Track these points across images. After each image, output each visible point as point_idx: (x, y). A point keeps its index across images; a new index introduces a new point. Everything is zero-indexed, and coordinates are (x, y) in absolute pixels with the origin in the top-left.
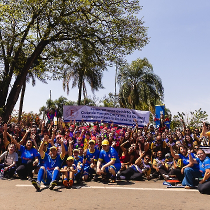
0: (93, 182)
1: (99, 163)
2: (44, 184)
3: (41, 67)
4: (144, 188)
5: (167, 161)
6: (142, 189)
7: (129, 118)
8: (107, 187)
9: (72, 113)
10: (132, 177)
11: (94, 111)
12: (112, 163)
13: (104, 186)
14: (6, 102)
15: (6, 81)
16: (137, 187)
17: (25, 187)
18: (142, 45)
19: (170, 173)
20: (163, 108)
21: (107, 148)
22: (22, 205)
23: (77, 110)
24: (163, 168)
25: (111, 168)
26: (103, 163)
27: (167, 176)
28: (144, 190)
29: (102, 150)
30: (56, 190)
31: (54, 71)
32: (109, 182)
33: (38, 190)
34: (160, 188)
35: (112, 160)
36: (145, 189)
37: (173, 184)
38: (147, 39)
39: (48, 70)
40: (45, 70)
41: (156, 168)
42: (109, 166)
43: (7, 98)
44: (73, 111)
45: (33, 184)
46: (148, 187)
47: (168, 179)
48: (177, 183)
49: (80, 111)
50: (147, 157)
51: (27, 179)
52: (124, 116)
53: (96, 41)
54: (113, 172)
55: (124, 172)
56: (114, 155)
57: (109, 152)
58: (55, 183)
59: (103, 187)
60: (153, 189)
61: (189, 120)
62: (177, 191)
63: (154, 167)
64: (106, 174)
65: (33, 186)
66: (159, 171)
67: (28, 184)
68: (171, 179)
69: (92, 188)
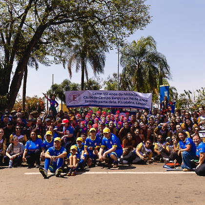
0: (97, 168)
1: (101, 150)
2: (51, 172)
3: (42, 50)
4: (144, 171)
5: (167, 145)
6: (143, 173)
7: (131, 101)
8: (109, 173)
9: (74, 98)
10: (134, 161)
12: (114, 149)
13: (107, 171)
14: (9, 90)
15: (7, 68)
16: (139, 171)
17: (33, 175)
18: (144, 25)
19: (170, 156)
20: (167, 88)
21: (108, 136)
22: (31, 192)
23: (79, 95)
24: (164, 151)
25: (112, 155)
26: (105, 149)
27: (168, 159)
28: (144, 174)
29: (104, 138)
30: (62, 177)
31: (55, 54)
32: (112, 167)
33: (45, 177)
34: (159, 171)
35: (114, 147)
36: (146, 173)
37: (173, 167)
38: (149, 17)
39: (48, 54)
40: (46, 54)
41: (158, 152)
42: (111, 152)
43: (10, 86)
44: (75, 97)
46: (149, 171)
47: (168, 162)
48: (177, 166)
49: (82, 96)
50: (148, 142)
51: (35, 167)
53: (97, 22)
54: (115, 158)
55: (126, 157)
56: (115, 142)
57: (110, 139)
58: (61, 170)
59: (106, 173)
60: (154, 173)
61: (196, 98)
62: (175, 174)
63: (155, 150)
64: (108, 159)
65: (40, 173)
67: (35, 172)
68: (171, 161)
69: (95, 174)
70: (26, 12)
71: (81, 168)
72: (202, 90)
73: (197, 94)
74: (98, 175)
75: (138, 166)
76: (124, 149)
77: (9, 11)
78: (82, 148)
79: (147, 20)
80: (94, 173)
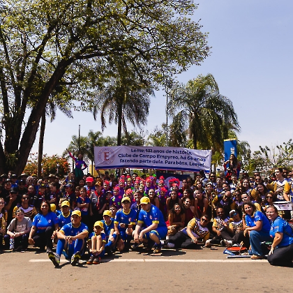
0: (131, 253)
3: (65, 94)
4: (196, 259)
5: (231, 221)
6: (193, 261)
8: (147, 260)
9: (106, 156)
10: (183, 245)
11: (137, 153)
12: (154, 227)
13: (144, 258)
14: (19, 146)
15: (17, 117)
16: (189, 259)
18: (201, 58)
20: (234, 143)
21: (147, 208)
22: (33, 287)
23: (113, 152)
24: (226, 230)
25: (152, 234)
27: (230, 242)
28: (196, 263)
30: (81, 265)
31: (82, 98)
32: (152, 252)
33: (57, 266)
34: (217, 258)
35: (154, 223)
36: (198, 261)
37: (237, 253)
38: (207, 48)
39: (74, 98)
40: (70, 98)
42: (150, 231)
43: (20, 140)
44: (107, 154)
45: (51, 258)
46: (203, 258)
47: (231, 246)
48: (242, 252)
50: (204, 217)
52: (177, 158)
53: (138, 55)
54: (156, 239)
55: (173, 238)
57: (150, 213)
58: (78, 256)
59: (142, 260)
60: (209, 261)
61: (277, 157)
64: (147, 241)
66: (221, 235)
67: (44, 259)
68: (235, 245)
69: (127, 262)
70: (44, 44)
71: (108, 253)
72: (284, 146)
73: (277, 152)
74: (131, 264)
75: (189, 252)
76: (170, 227)
77: (22, 42)
78: (112, 226)
79: (205, 52)
80: (125, 260)
